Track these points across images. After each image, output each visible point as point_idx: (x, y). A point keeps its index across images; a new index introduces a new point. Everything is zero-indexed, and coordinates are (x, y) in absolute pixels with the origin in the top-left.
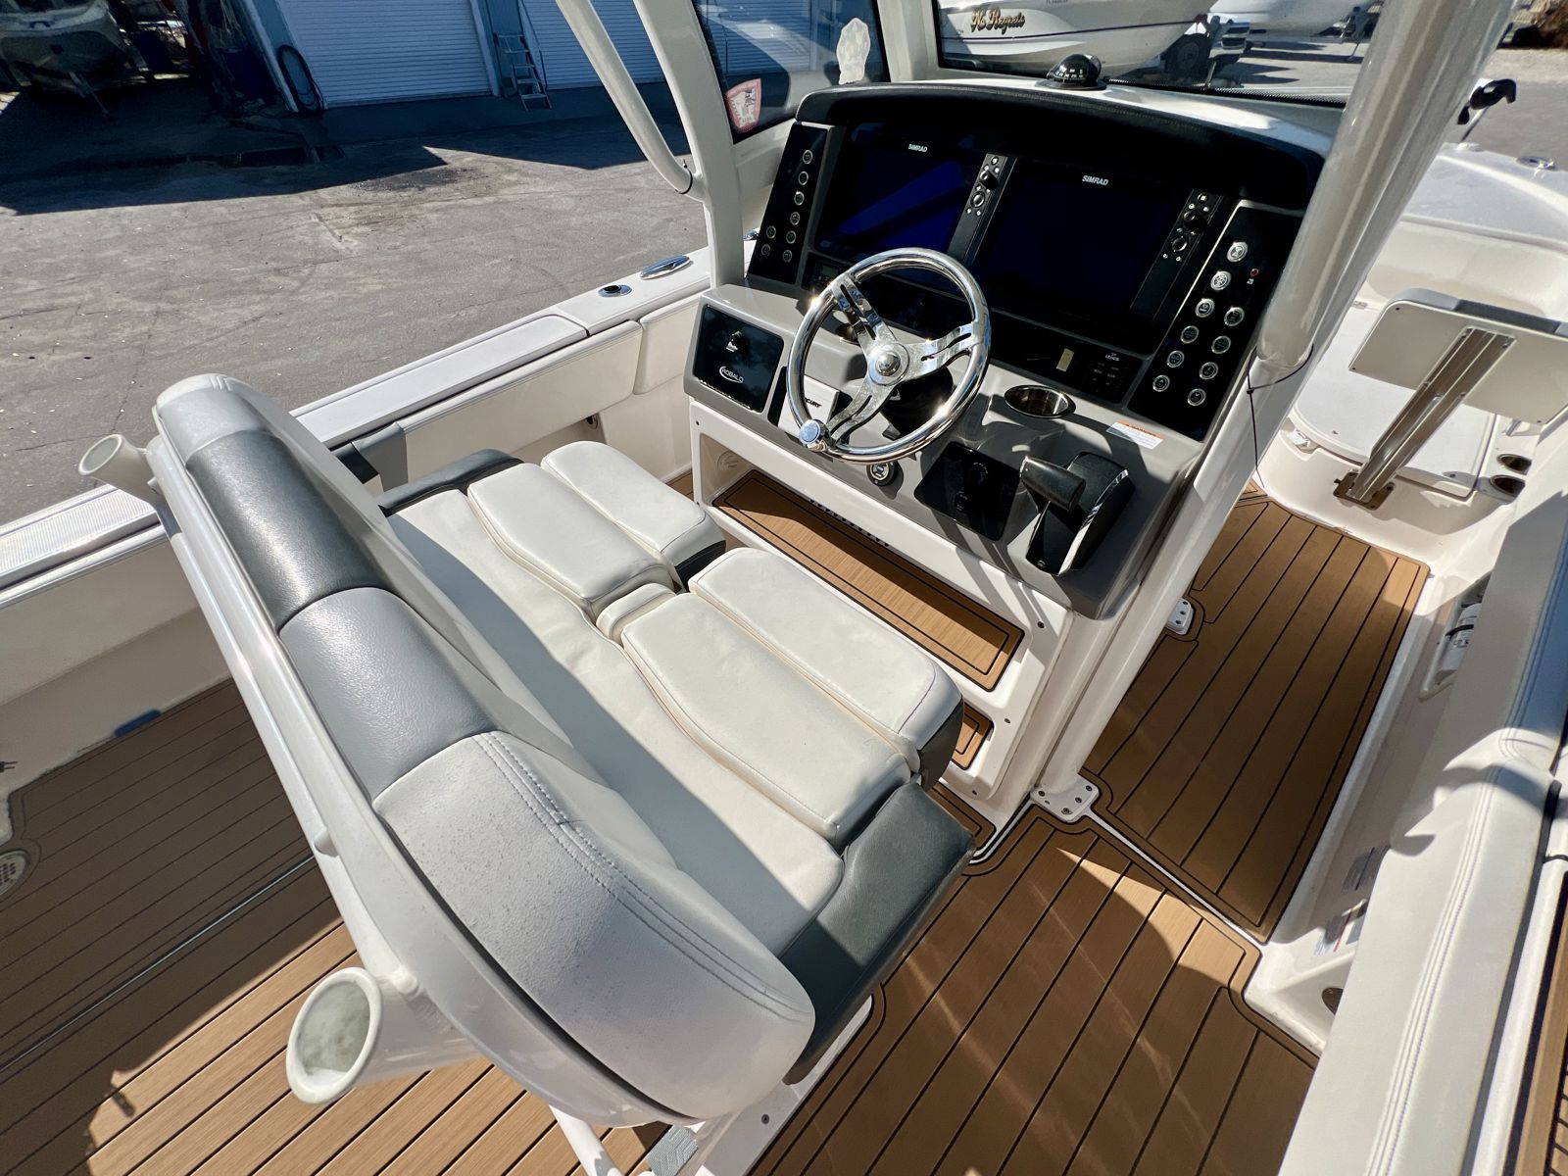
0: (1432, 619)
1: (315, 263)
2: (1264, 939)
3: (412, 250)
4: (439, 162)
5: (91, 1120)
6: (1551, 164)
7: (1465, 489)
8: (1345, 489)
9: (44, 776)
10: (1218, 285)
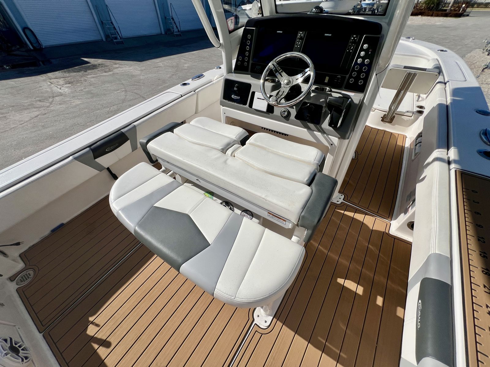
0: (409, 147)
1: (53, 97)
2: (390, 220)
3: (88, 90)
4: (88, 63)
5: (86, 331)
6: (413, 38)
7: (410, 114)
8: (384, 119)
9: (30, 248)
10: (362, 55)
